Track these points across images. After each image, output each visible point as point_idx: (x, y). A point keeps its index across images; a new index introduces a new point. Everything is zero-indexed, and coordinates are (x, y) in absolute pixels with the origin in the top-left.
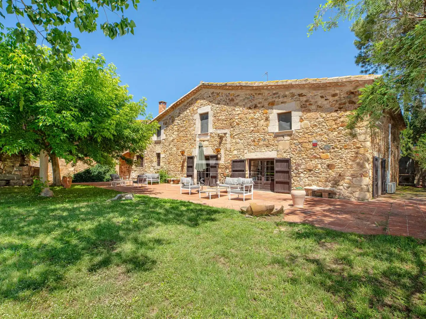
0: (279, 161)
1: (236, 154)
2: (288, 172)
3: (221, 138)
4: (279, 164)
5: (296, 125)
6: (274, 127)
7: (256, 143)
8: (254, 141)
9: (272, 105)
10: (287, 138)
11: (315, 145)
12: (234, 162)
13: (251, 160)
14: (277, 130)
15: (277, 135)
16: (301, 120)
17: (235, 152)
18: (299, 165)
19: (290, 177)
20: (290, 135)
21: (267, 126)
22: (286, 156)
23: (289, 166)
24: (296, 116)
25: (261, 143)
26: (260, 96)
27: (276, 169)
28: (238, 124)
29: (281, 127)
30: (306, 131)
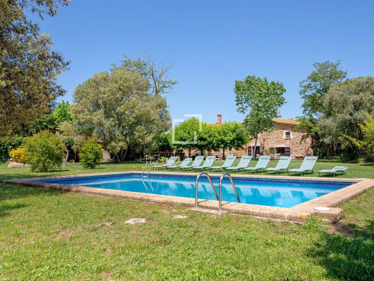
0: (286, 148)
1: (271, 146)
2: (289, 151)
3: (264, 140)
4: (286, 149)
5: (292, 136)
6: (284, 136)
7: (278, 142)
8: (278, 141)
9: (284, 129)
10: (289, 140)
11: (297, 143)
12: (270, 148)
13: (276, 148)
14: (285, 138)
15: (286, 140)
16: (293, 135)
17: (270, 145)
18: (293, 149)
19: (290, 153)
20: (290, 139)
21: (282, 136)
22: (288, 146)
23: (290, 150)
24: (291, 133)
25: (280, 142)
26: (280, 126)
27: (285, 151)
28: (271, 135)
29: (287, 137)
30: (295, 139)
